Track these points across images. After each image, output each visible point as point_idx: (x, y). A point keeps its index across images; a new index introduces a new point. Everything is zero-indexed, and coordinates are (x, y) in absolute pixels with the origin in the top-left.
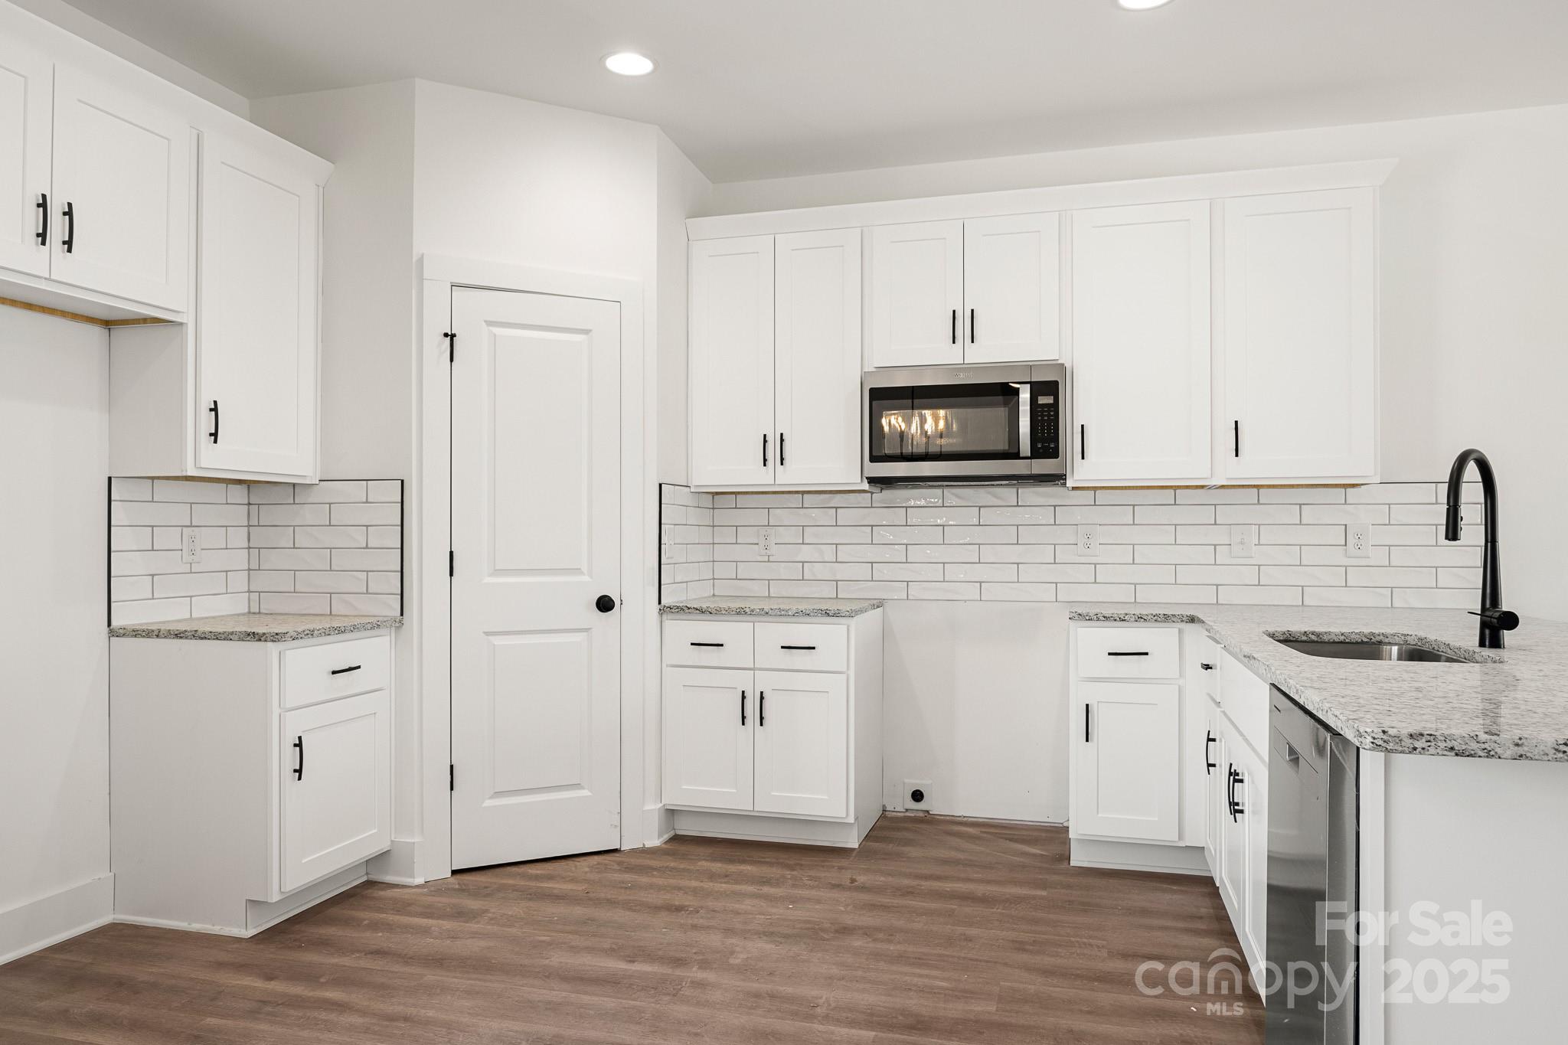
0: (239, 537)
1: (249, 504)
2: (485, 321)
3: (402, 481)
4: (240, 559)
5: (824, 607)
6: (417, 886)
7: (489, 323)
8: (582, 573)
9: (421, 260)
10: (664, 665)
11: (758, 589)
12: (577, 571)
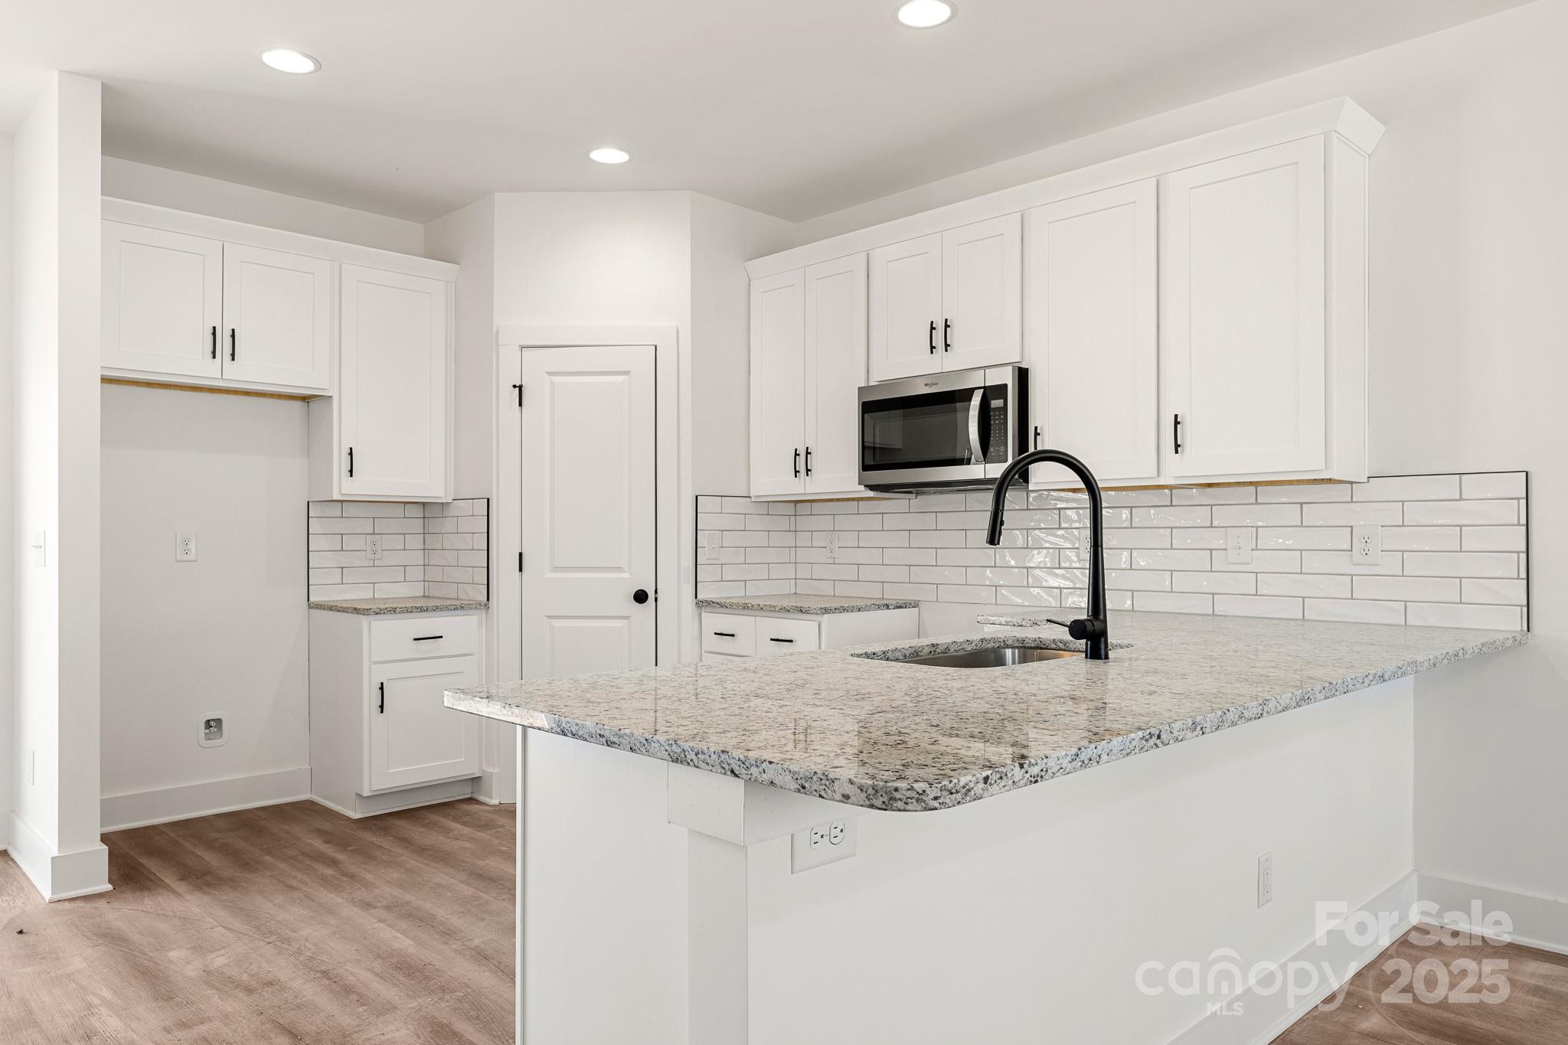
0: (416, 542)
1: (424, 517)
2: (547, 373)
3: (488, 500)
4: (418, 557)
5: (799, 605)
6: (492, 806)
7: (550, 374)
8: (624, 572)
9: (498, 331)
10: (703, 652)
11: (826, 589)
12: (619, 569)
